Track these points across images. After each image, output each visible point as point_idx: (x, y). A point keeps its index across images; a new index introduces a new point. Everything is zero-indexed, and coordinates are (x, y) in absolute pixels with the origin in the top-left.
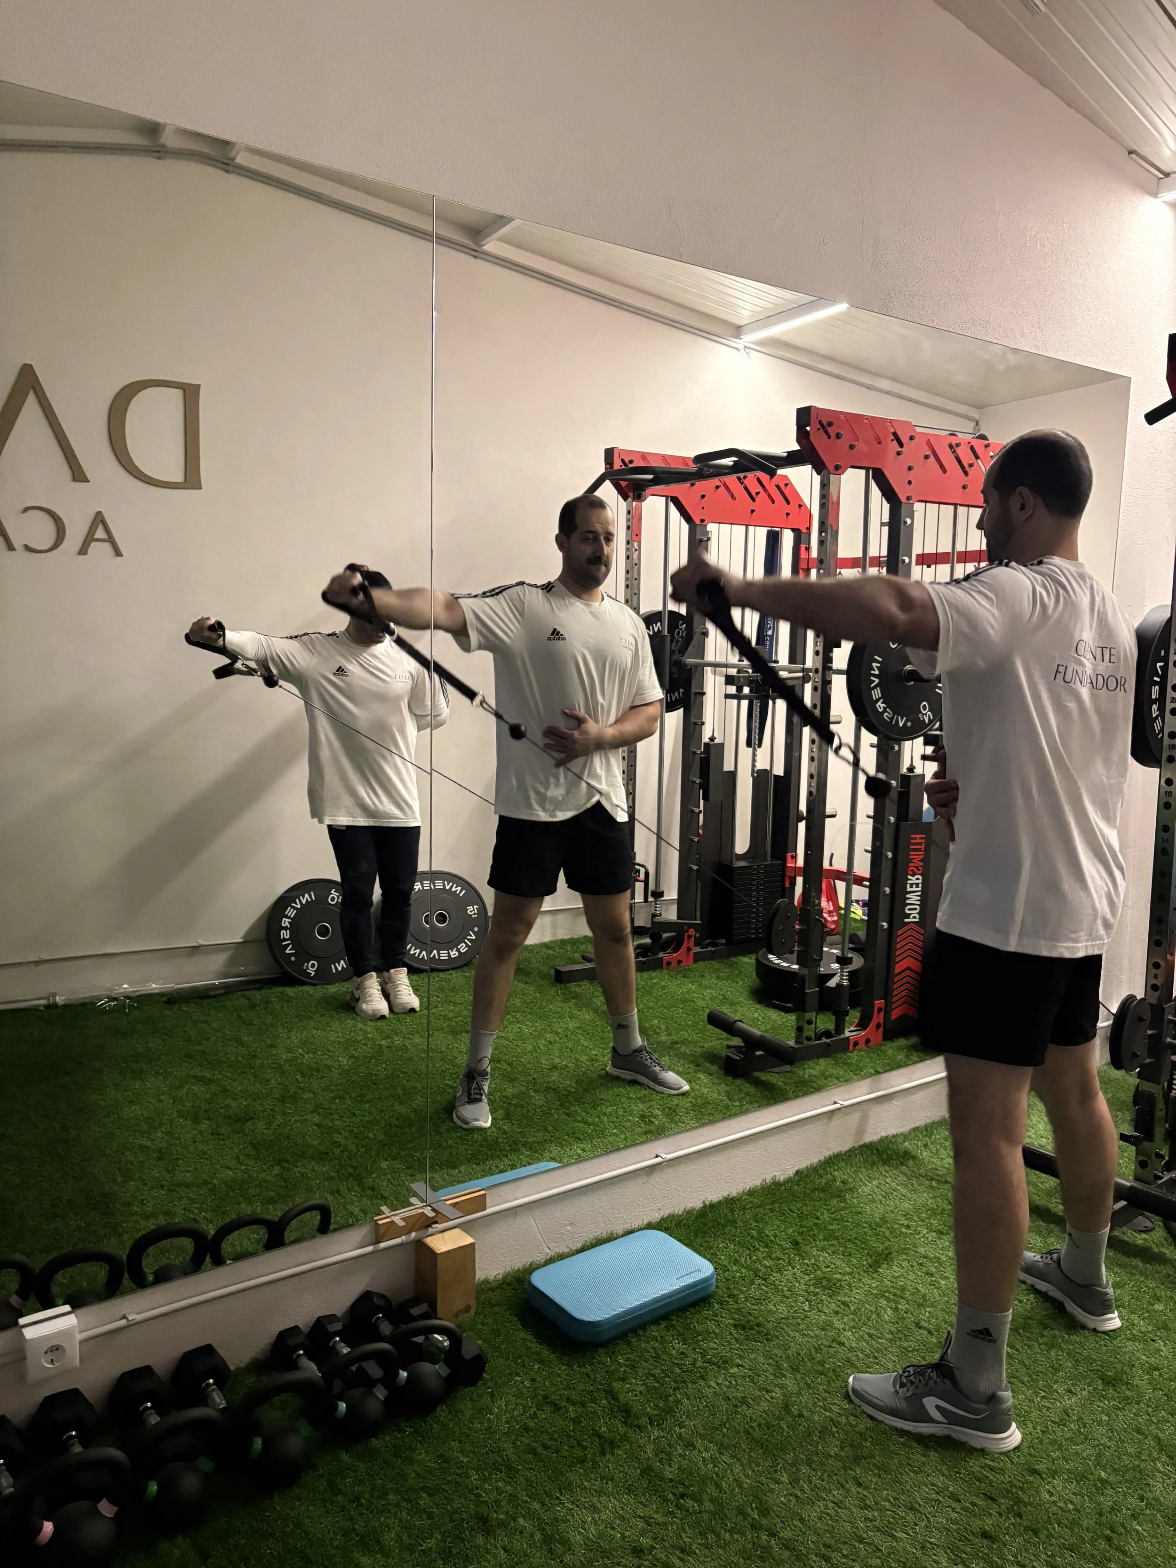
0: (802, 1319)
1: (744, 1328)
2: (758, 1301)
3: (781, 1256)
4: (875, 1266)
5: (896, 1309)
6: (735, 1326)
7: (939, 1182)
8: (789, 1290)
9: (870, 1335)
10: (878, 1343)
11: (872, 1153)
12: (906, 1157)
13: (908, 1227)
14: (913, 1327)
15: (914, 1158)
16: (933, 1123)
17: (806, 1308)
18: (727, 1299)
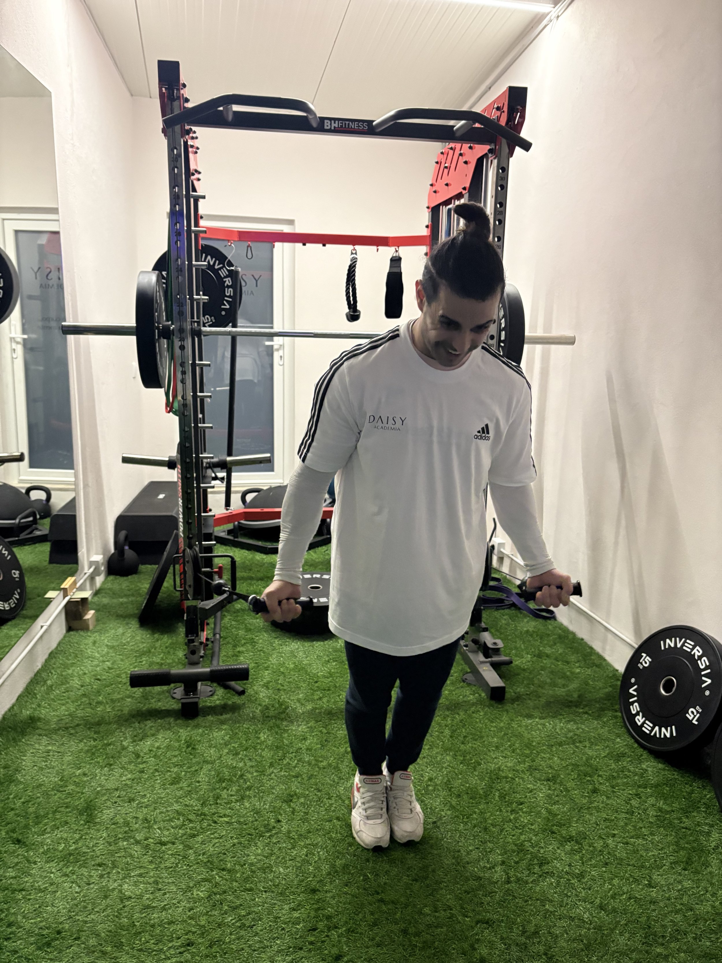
0: (84, 901)
1: (48, 944)
2: (38, 912)
3: (16, 860)
4: (90, 820)
5: (138, 842)
6: (39, 948)
7: (73, 728)
8: (52, 884)
9: (140, 875)
10: (151, 877)
11: (8, 732)
12: (33, 721)
13: (85, 774)
14: (158, 847)
15: (39, 719)
16: (27, 686)
17: (77, 889)
18: (9, 930)
